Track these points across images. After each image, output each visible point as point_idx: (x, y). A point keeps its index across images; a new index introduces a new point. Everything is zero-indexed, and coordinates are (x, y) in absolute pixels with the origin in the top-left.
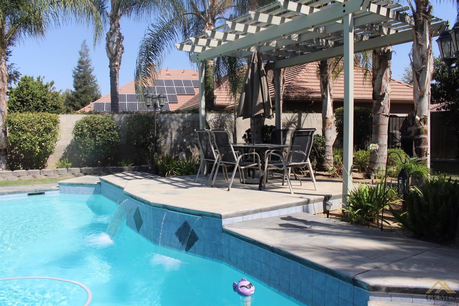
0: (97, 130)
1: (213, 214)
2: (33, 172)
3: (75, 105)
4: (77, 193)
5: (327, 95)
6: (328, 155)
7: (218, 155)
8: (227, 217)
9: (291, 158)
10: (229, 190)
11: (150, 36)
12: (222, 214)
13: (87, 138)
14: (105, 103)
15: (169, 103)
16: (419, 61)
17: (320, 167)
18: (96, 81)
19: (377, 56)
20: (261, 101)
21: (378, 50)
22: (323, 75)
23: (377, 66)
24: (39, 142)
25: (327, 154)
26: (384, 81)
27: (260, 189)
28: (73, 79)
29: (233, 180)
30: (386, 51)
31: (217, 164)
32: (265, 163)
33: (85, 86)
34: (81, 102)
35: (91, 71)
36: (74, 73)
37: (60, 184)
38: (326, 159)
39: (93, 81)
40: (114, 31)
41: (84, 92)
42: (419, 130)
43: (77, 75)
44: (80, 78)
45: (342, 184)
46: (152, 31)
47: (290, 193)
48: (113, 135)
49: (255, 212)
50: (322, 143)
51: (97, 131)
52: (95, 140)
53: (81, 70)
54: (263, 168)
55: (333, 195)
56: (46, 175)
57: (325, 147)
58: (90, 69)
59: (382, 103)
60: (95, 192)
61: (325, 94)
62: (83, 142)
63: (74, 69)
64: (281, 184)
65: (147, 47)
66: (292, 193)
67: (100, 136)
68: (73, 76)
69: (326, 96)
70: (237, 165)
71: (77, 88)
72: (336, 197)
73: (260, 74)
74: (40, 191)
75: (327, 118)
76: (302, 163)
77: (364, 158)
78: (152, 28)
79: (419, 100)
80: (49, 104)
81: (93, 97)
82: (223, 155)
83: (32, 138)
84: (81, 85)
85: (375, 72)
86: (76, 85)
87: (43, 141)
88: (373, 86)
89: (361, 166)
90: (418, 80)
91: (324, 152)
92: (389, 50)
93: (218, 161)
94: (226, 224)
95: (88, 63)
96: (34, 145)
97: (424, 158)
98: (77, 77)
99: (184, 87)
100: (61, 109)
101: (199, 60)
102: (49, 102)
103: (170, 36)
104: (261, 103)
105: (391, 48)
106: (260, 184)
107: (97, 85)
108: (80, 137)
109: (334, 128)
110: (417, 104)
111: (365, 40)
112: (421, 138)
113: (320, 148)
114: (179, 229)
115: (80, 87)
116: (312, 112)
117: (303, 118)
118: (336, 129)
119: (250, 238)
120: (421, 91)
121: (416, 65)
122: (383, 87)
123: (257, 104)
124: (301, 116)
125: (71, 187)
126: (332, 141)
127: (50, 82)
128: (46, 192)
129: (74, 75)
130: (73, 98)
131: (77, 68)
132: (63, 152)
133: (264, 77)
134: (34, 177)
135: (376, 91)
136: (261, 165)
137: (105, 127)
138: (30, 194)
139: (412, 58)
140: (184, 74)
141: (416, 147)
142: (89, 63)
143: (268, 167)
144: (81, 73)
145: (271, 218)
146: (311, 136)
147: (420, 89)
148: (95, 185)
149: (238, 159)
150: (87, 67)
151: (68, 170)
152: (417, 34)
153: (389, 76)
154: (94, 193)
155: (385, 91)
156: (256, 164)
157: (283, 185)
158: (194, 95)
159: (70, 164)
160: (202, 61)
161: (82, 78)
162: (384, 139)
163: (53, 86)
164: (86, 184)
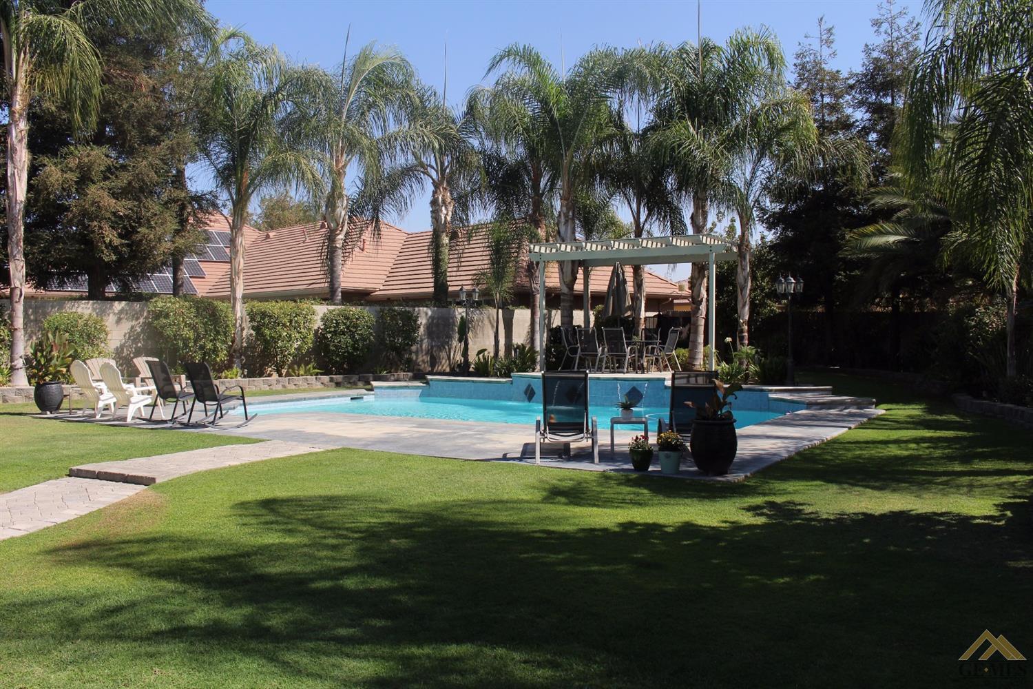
26: (702, 289)
42: (742, 330)
48: (372, 335)
59: (700, 307)
62: (336, 341)
101: (542, 260)
108: (332, 335)
112: (744, 336)
128: (364, 397)
151: (316, 378)
159: (319, 370)
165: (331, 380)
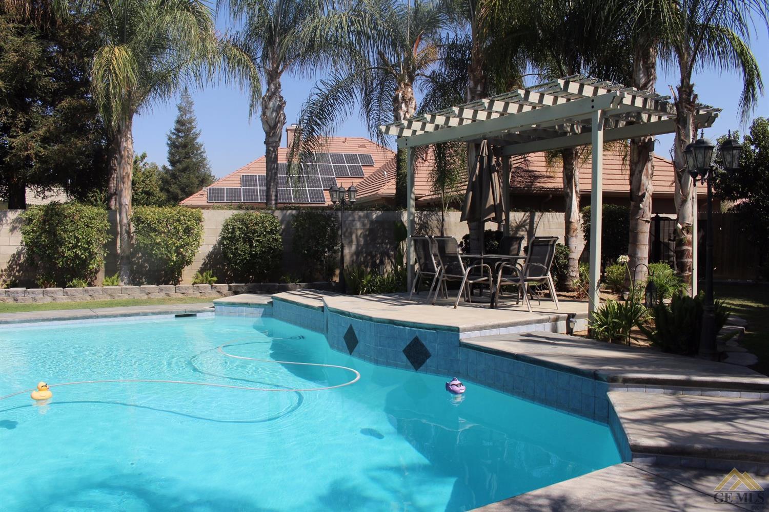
0: (255, 232)
1: (450, 327)
2: (166, 288)
3: (171, 190)
4: (239, 316)
5: (572, 193)
6: (572, 271)
7: (439, 268)
8: (465, 330)
9: (528, 271)
10: (455, 308)
11: (318, 98)
12: (460, 327)
13: (240, 244)
14: (225, 188)
15: (324, 190)
16: (681, 160)
17: (562, 286)
18: (205, 152)
19: (636, 146)
20: (492, 203)
21: (637, 139)
22: (567, 166)
23: (636, 159)
24: (177, 247)
25: (571, 269)
26: (644, 178)
27: (492, 307)
28: (167, 149)
29: (459, 299)
30: (647, 140)
31: (438, 279)
32: (497, 278)
33: (186, 160)
34: (179, 185)
35: (197, 135)
36: (170, 139)
37: (215, 303)
38: (570, 276)
39: (199, 152)
40: (274, 94)
41: (184, 170)
42: (681, 240)
43: (174, 143)
44: (177, 147)
45: (588, 304)
46: (321, 90)
47: (529, 311)
48: (276, 240)
49: (493, 327)
50: (564, 254)
51: (253, 234)
52: (251, 246)
53: (180, 134)
54: (495, 282)
55: (577, 313)
56: (183, 293)
57: (568, 260)
58: (194, 133)
59: (641, 205)
60: (264, 315)
61: (569, 191)
62: (234, 248)
63: (169, 133)
64: (515, 303)
65: (312, 113)
66: (531, 311)
67: (257, 241)
68: (168, 144)
69: (570, 194)
70: (465, 279)
71: (173, 163)
72: (581, 316)
73: (491, 169)
74: (191, 311)
75: (571, 222)
76: (542, 277)
77: (620, 274)
78: (322, 87)
79: (682, 205)
80: (138, 188)
81: (199, 177)
82: (446, 267)
83: (168, 242)
84: (180, 158)
85: (633, 167)
86: (172, 158)
87: (182, 246)
88: (631, 184)
89: (616, 285)
90: (680, 181)
91: (566, 266)
92: (651, 139)
93: (440, 274)
94: (464, 337)
95: (191, 124)
96: (169, 252)
97: (687, 273)
98: (173, 145)
99: (347, 165)
100: (155, 196)
101: (408, 146)
102: (138, 186)
103: (347, 99)
104: (492, 205)
105: (653, 138)
106: (492, 302)
107: (204, 159)
108: (230, 241)
109: (581, 235)
110: (679, 210)
111: (620, 128)
112: (684, 250)
113: (562, 261)
114: (407, 346)
115: (179, 161)
116: (549, 212)
117: (536, 219)
118: (584, 236)
119: (492, 349)
120: (683, 195)
121: (678, 163)
122: (643, 185)
123: (487, 206)
124: (534, 215)
125: (231, 308)
126: (578, 253)
127: (140, 155)
128: (198, 314)
129: (169, 142)
130: (167, 179)
131: (174, 131)
132: (203, 261)
133: (496, 173)
134: (168, 295)
135: (635, 190)
136: (492, 279)
137: (265, 228)
138: (177, 316)
139: (673, 155)
140: (346, 144)
141: (678, 260)
142: (193, 124)
143: (501, 281)
144: (180, 140)
145: (509, 334)
146: (553, 245)
147: (682, 192)
148: (266, 305)
149: (466, 272)
150: (189, 130)
151: (212, 286)
152: (678, 127)
153: (650, 172)
154: (262, 316)
155: (645, 191)
156: (486, 278)
157: (517, 304)
158: (363, 178)
159: (215, 279)
160: (411, 148)
161: (182, 147)
162: (644, 251)
163: (145, 161)
164: (253, 304)
165: (230, 288)
